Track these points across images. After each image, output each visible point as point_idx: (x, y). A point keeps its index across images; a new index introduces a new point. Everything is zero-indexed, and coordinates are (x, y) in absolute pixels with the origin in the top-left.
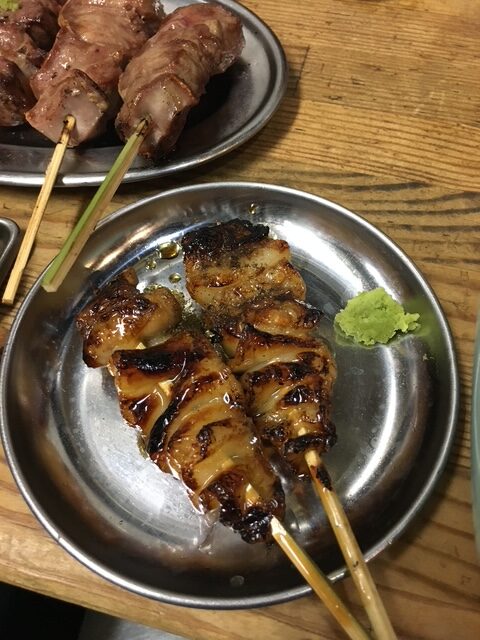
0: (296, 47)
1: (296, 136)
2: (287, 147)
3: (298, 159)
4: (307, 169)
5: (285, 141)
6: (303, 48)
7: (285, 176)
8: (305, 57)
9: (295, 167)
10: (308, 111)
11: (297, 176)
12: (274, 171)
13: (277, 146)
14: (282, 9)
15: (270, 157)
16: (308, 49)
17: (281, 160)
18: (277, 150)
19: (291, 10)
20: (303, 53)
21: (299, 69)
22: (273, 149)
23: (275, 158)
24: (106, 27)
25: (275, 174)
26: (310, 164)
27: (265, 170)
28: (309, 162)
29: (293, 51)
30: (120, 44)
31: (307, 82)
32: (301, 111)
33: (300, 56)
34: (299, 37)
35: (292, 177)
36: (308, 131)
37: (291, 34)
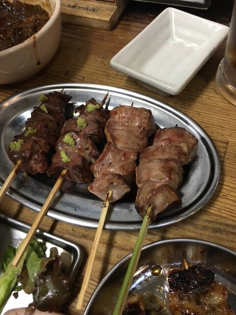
0: (221, 142)
1: (223, 200)
2: (218, 207)
3: (224, 215)
4: (230, 223)
5: (217, 203)
6: (225, 142)
7: (218, 226)
8: (226, 148)
9: (224, 221)
10: (229, 184)
11: (225, 226)
12: (212, 222)
13: (213, 205)
14: (212, 116)
15: (209, 212)
16: (227, 143)
17: (215, 215)
18: (213, 208)
19: (217, 117)
20: (225, 145)
21: (223, 156)
22: (211, 207)
23: (212, 213)
24: (129, 138)
25: (212, 224)
26: (232, 220)
27: (207, 221)
28: (231, 218)
29: (219, 144)
30: (135, 147)
31: (227, 165)
32: (225, 183)
33: (224, 147)
34: (222, 135)
35: (222, 227)
36: (230, 197)
37: (218, 133)
